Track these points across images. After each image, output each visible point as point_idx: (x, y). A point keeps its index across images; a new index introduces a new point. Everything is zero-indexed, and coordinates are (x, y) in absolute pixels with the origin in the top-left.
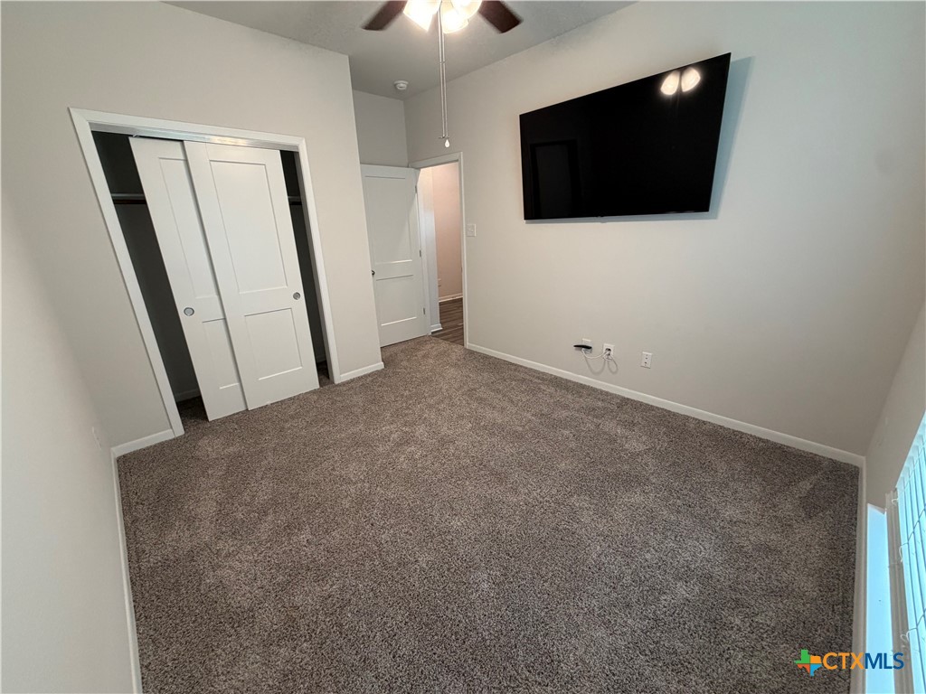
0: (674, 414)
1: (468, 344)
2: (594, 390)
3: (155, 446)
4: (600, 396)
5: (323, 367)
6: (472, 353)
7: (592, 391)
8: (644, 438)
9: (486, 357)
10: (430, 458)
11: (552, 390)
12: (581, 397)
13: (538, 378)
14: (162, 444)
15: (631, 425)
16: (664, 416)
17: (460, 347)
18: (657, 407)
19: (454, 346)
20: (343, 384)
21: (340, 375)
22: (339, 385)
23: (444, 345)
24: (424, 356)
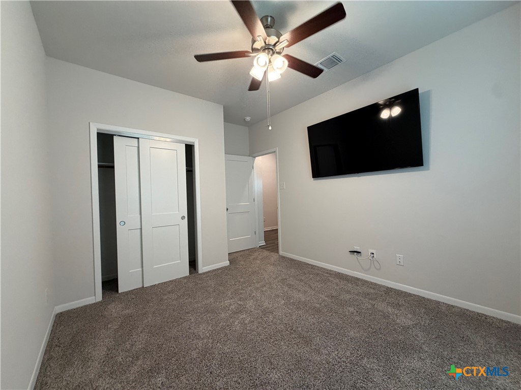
0: (428, 300)
1: (281, 252)
2: (366, 282)
3: (82, 307)
4: (371, 285)
5: (193, 263)
6: (283, 257)
7: (365, 283)
8: (410, 316)
9: (292, 260)
10: (256, 324)
11: (338, 281)
12: (357, 286)
13: (327, 273)
14: (86, 306)
15: (398, 306)
16: (421, 301)
17: (276, 254)
18: (414, 295)
19: (272, 254)
20: (204, 274)
21: (202, 268)
22: (201, 274)
23: (266, 253)
24: (254, 259)
